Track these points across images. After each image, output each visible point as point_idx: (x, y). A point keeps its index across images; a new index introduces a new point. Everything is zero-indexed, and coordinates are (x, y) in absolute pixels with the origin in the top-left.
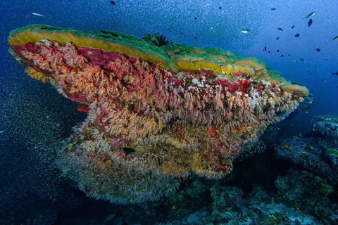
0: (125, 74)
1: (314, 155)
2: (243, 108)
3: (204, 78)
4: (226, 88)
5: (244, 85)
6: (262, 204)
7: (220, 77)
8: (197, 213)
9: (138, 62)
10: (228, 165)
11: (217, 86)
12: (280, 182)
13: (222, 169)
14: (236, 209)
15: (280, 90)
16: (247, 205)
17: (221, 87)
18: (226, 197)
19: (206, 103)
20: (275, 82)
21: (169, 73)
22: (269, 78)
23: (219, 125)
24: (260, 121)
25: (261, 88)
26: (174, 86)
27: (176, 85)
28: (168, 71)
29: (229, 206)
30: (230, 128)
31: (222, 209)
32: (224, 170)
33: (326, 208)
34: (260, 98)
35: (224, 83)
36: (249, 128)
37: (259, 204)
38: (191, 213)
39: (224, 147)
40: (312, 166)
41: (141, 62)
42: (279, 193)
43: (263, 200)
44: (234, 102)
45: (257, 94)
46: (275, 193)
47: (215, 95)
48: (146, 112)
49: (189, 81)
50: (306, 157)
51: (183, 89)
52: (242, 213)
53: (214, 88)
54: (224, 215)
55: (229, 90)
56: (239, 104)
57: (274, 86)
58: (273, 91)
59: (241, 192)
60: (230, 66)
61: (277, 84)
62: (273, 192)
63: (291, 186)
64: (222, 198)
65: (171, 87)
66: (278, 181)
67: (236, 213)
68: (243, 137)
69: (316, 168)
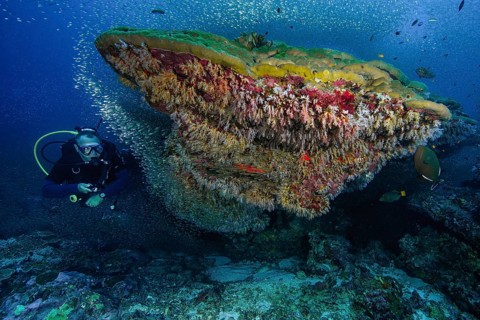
0: (198, 80)
1: (464, 212)
2: (341, 130)
3: (290, 87)
4: (315, 101)
5: (343, 97)
6: (376, 265)
7: (309, 86)
8: (291, 259)
9: (210, 65)
10: (323, 204)
11: (303, 97)
12: (407, 242)
13: (314, 207)
14: (337, 263)
15: (402, 107)
16: (353, 262)
17: (307, 98)
18: (326, 246)
19: (291, 120)
20: (397, 96)
21: (246, 80)
22: (390, 90)
23: (315, 151)
24: (375, 151)
25: (373, 103)
26: (251, 96)
27: (254, 95)
28: (244, 77)
29: (328, 258)
30: (330, 158)
31: (319, 259)
32: (317, 210)
33: (466, 287)
34: (371, 118)
35: (313, 94)
36: (358, 160)
37: (370, 264)
38: (284, 258)
39: (319, 180)
40: (456, 226)
41: (213, 65)
42: (403, 255)
43: (378, 260)
44: (328, 120)
45: (367, 112)
46: (398, 255)
47: (301, 108)
48: (226, 128)
49: (270, 90)
50: (451, 214)
51: (261, 100)
52: (344, 269)
53: (300, 100)
54: (320, 266)
55: (319, 103)
56: (336, 123)
57: (395, 102)
58: (392, 109)
59: (348, 244)
60: (327, 73)
61: (400, 99)
62: (393, 253)
63: (421, 249)
64: (321, 247)
65: (248, 97)
66: (403, 240)
67: (336, 268)
68: (348, 171)
69: (464, 230)
